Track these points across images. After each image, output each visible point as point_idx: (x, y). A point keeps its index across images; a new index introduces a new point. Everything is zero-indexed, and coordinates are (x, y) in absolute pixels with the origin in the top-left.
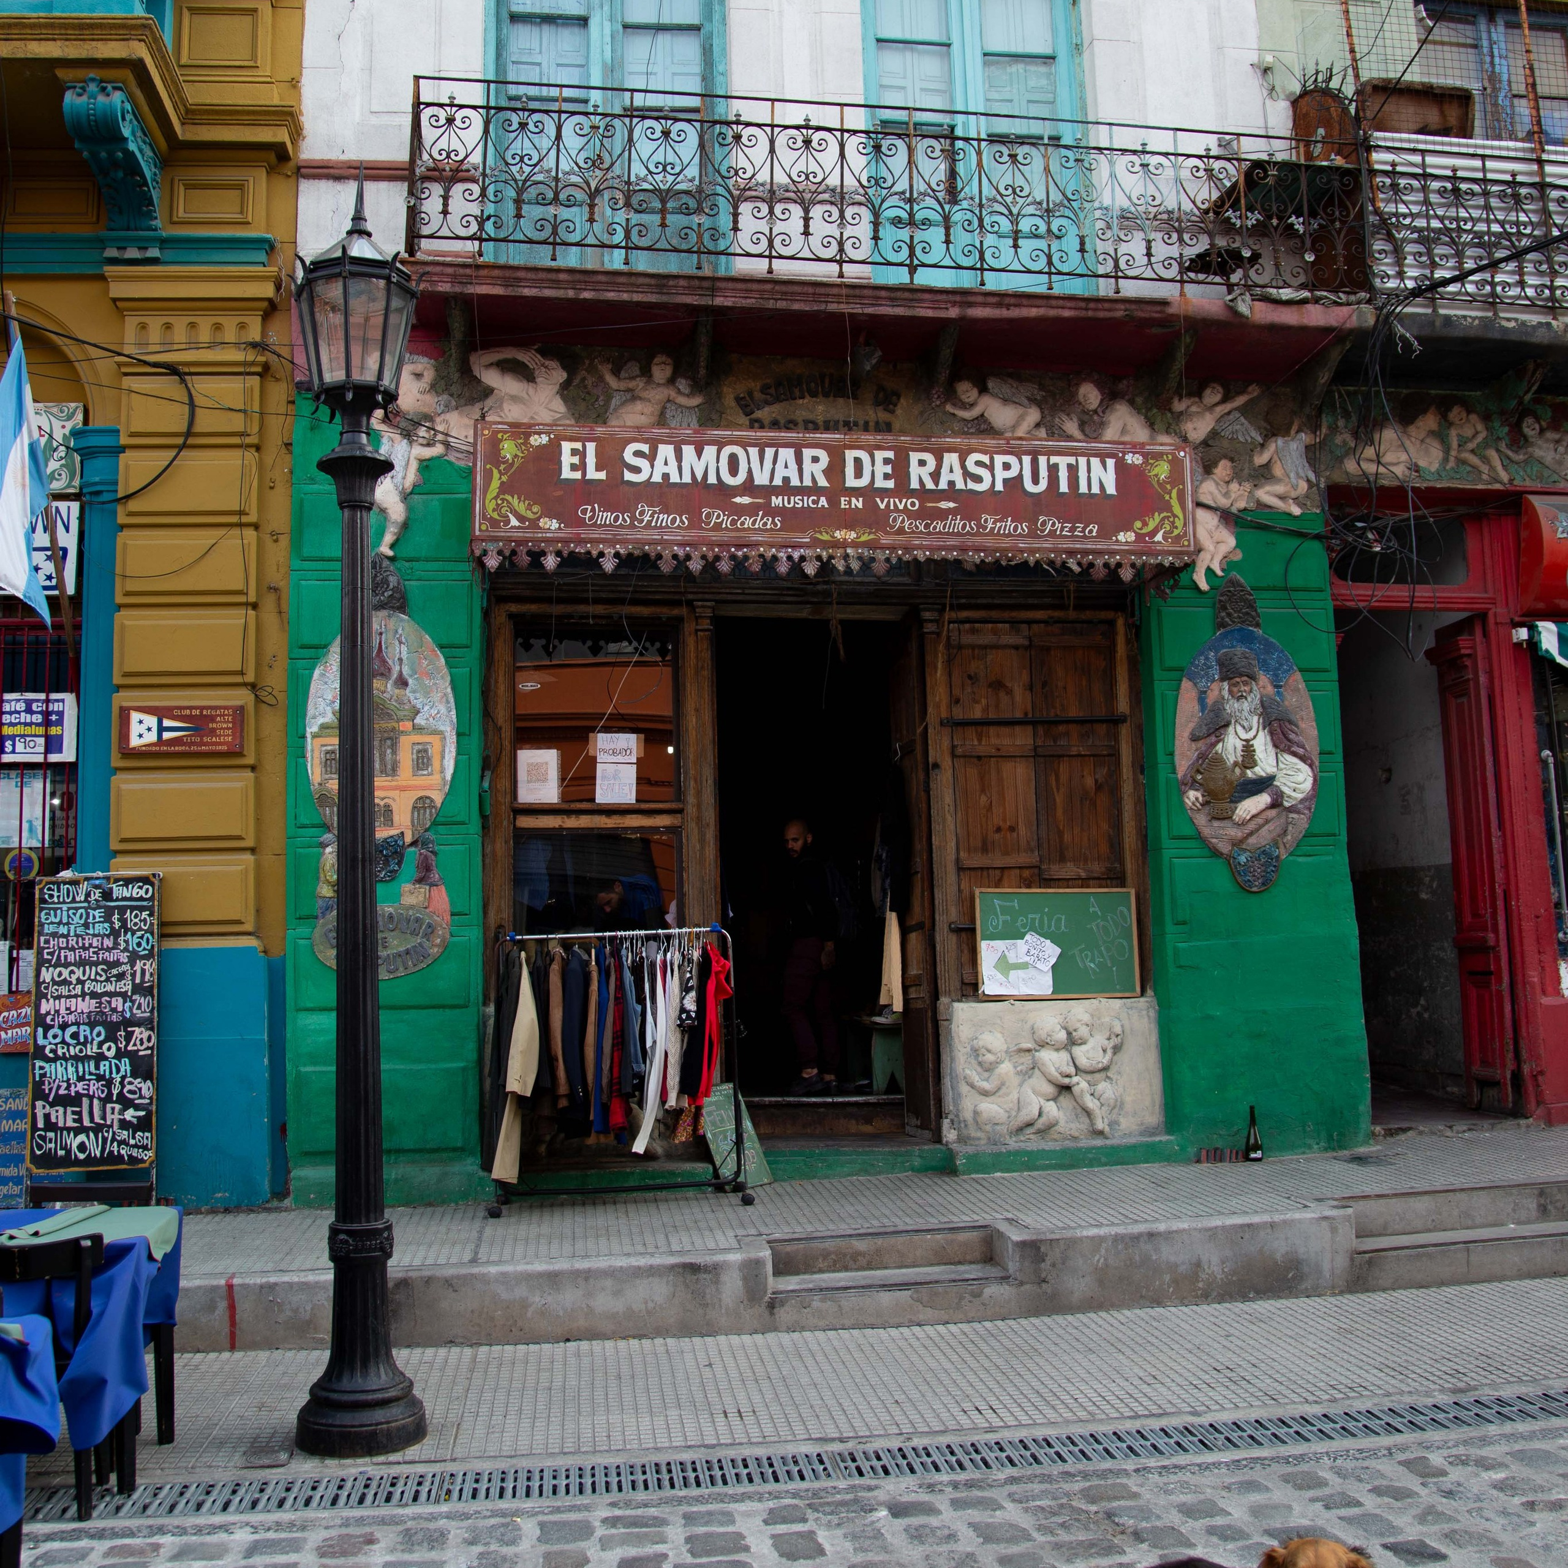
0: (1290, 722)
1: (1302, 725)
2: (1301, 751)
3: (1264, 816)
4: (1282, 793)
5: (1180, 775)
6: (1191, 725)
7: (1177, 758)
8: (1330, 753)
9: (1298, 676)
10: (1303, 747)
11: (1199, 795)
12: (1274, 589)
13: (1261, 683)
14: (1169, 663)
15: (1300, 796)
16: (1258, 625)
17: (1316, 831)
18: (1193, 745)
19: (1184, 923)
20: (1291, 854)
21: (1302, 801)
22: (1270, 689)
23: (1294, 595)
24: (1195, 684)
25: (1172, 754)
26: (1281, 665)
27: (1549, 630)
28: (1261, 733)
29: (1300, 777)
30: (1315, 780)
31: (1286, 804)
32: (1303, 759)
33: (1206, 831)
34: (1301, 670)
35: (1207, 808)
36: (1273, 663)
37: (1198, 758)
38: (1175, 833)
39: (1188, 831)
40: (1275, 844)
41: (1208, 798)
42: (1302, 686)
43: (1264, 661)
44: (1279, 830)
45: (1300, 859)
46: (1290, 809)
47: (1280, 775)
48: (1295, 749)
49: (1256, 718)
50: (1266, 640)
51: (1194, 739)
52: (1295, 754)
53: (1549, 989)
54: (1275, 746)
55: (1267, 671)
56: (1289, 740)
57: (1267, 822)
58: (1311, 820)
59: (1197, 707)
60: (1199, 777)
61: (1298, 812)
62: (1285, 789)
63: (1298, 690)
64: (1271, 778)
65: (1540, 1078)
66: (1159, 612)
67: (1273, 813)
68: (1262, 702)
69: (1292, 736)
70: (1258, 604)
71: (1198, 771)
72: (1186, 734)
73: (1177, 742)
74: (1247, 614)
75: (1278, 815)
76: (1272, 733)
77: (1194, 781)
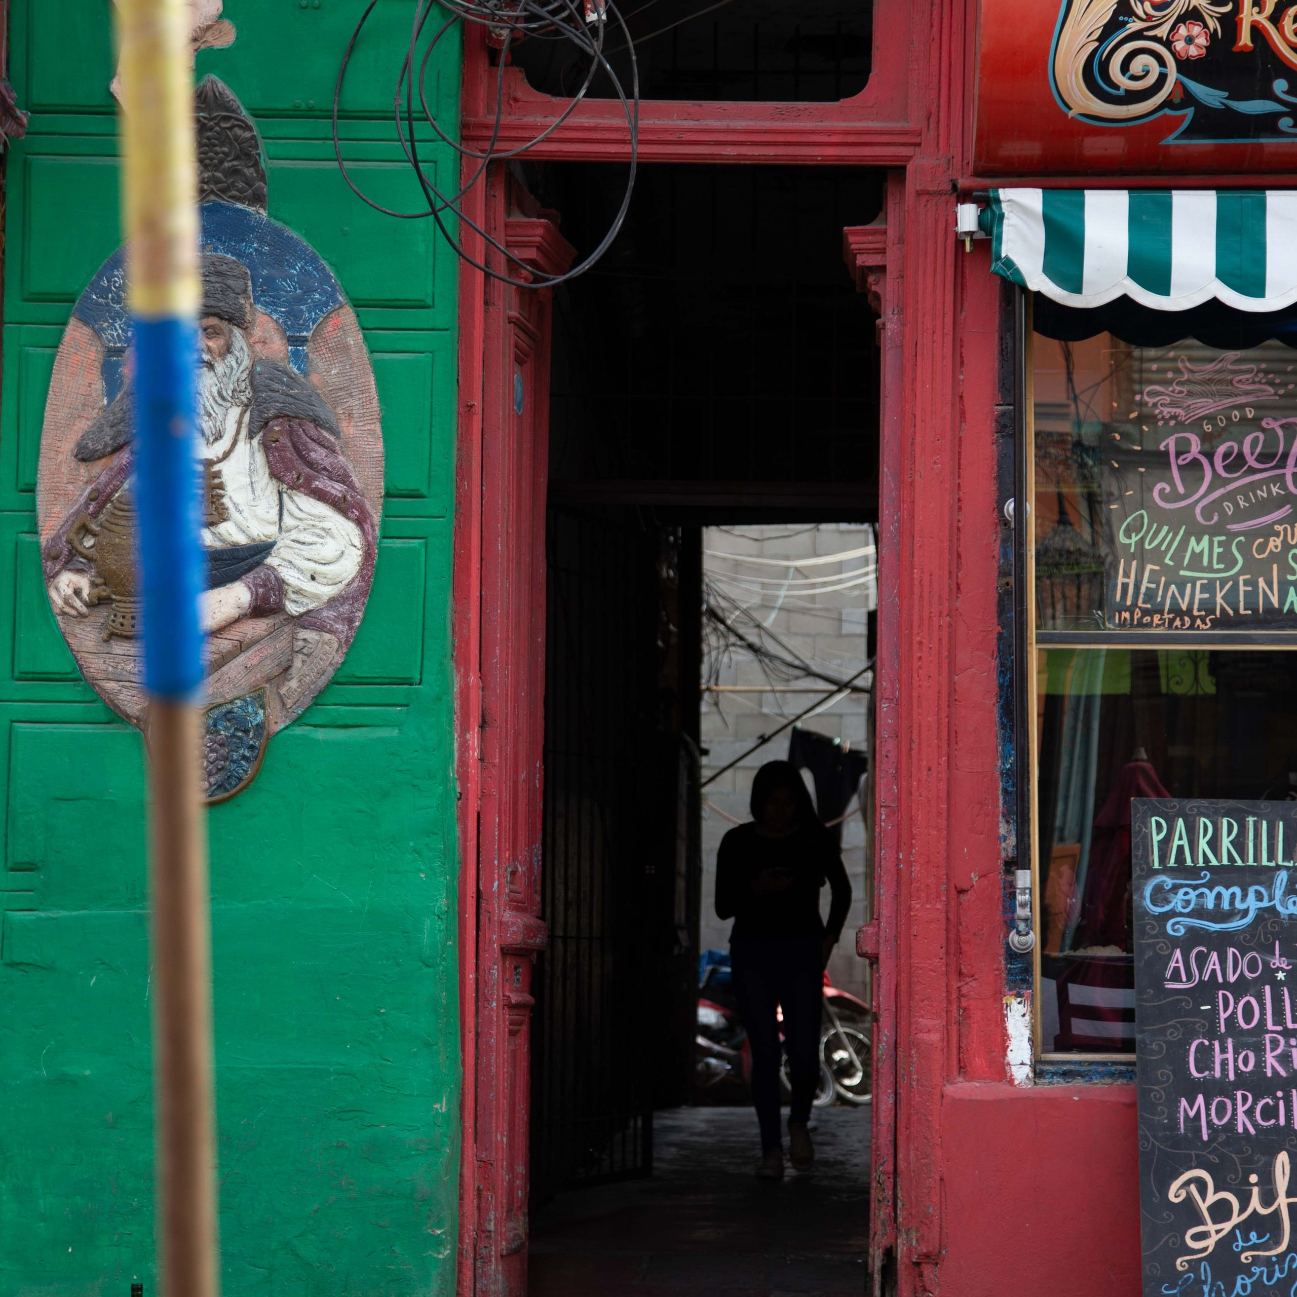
0: (317, 422)
1: (348, 429)
2: (336, 489)
3: (235, 634)
4: (281, 582)
5: (44, 539)
6: (83, 426)
7: (41, 498)
8: (415, 495)
9: (348, 316)
10: (344, 479)
11: (83, 582)
12: (310, 114)
13: (257, 332)
14: (41, 283)
15: (327, 591)
16: (258, 199)
17: (360, 672)
18: (83, 471)
19: (30, 867)
20: (298, 721)
21: (333, 602)
22: (278, 347)
23: (347, 127)
24: (98, 333)
25: (31, 489)
26: (309, 291)
27: (1025, 211)
28: (243, 447)
29: (329, 549)
30: (368, 556)
31: (293, 608)
32: (340, 506)
33: (96, 665)
34: (358, 304)
35: (102, 614)
36: (288, 286)
37: (91, 499)
38: (23, 665)
39: (56, 663)
40: (258, 697)
41: (104, 592)
42: (355, 339)
43: (269, 281)
44: (270, 667)
45: (320, 734)
46: (306, 620)
47: (283, 542)
48: (321, 483)
49: (235, 412)
50: (278, 233)
51: (85, 456)
52: (320, 496)
53: (979, 1062)
54: (274, 475)
55: (273, 304)
56: (310, 464)
57: (242, 647)
58: (350, 646)
59: (99, 385)
60: (89, 542)
61: (321, 628)
62: (289, 576)
63: (344, 349)
64: (261, 550)
65: (928, 1271)
66: (26, 165)
67: (260, 626)
68: (252, 375)
69: (318, 454)
70: (264, 149)
71: (85, 530)
72: (69, 445)
73: (43, 463)
74: (235, 172)
75: (272, 633)
76: (266, 447)
77: (74, 553)
